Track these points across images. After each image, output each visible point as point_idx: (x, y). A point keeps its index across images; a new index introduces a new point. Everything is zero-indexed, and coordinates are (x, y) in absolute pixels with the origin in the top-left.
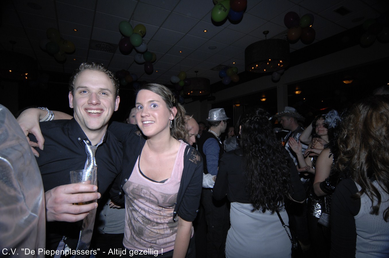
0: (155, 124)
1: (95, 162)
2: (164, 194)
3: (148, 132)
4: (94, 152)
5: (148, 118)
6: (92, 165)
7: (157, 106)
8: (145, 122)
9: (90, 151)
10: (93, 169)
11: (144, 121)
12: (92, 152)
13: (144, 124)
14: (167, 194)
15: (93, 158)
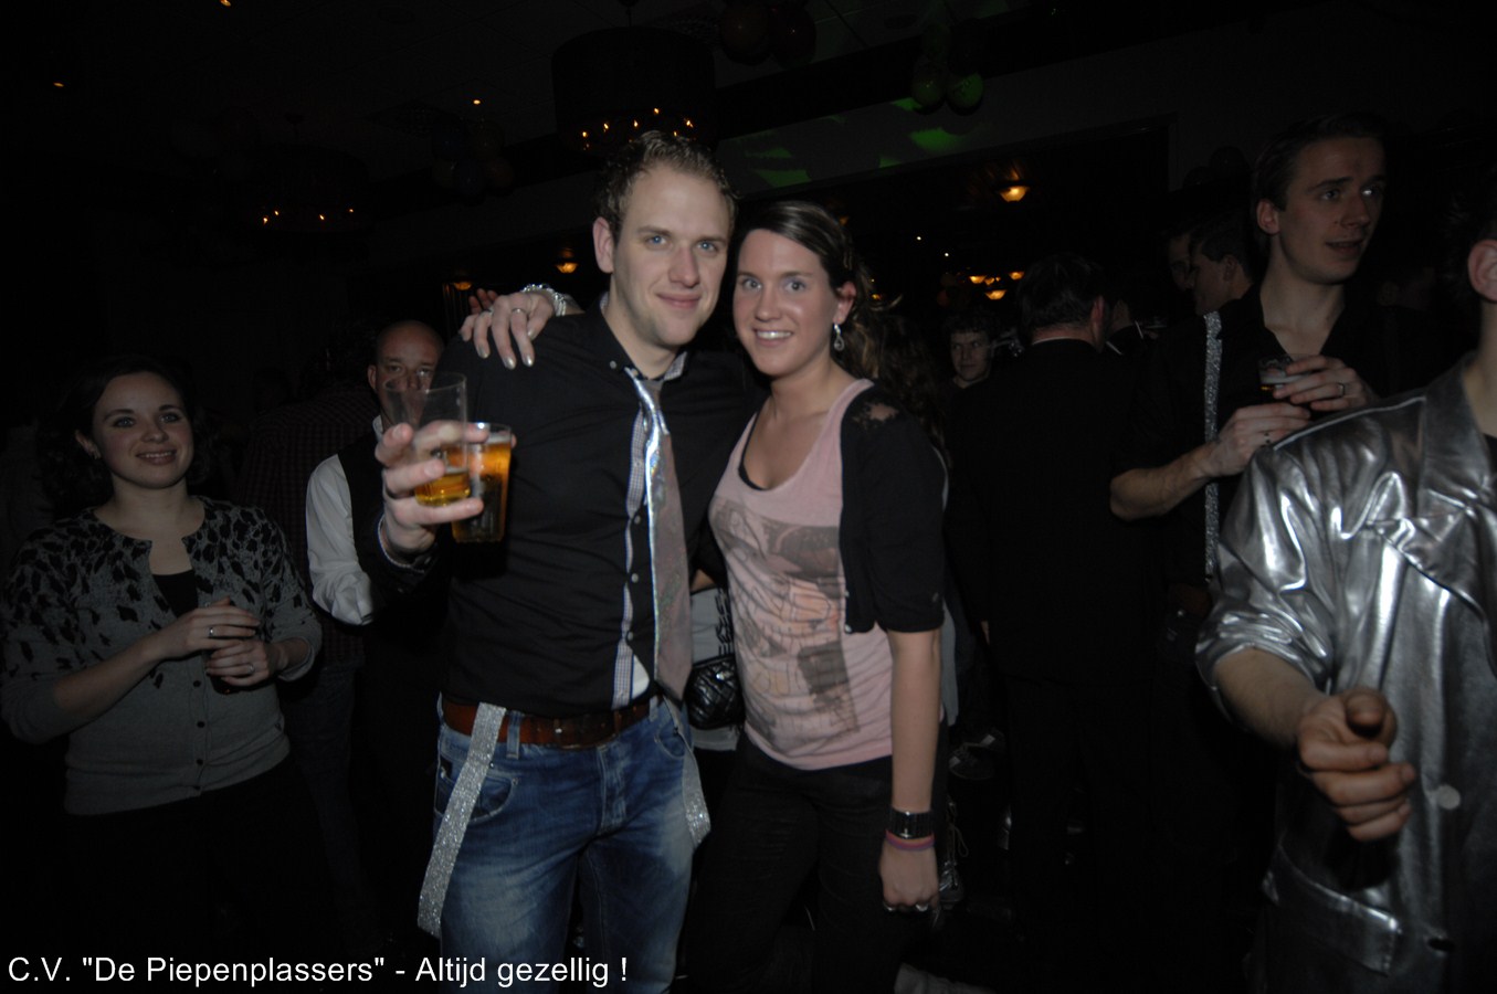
0: (794, 341)
1: (663, 425)
2: (770, 521)
3: (768, 362)
4: (657, 398)
5: (776, 325)
6: (656, 430)
7: (804, 286)
8: (765, 335)
9: (647, 397)
10: (661, 443)
11: (763, 331)
12: (652, 397)
13: (759, 340)
14: (776, 523)
15: (657, 414)
